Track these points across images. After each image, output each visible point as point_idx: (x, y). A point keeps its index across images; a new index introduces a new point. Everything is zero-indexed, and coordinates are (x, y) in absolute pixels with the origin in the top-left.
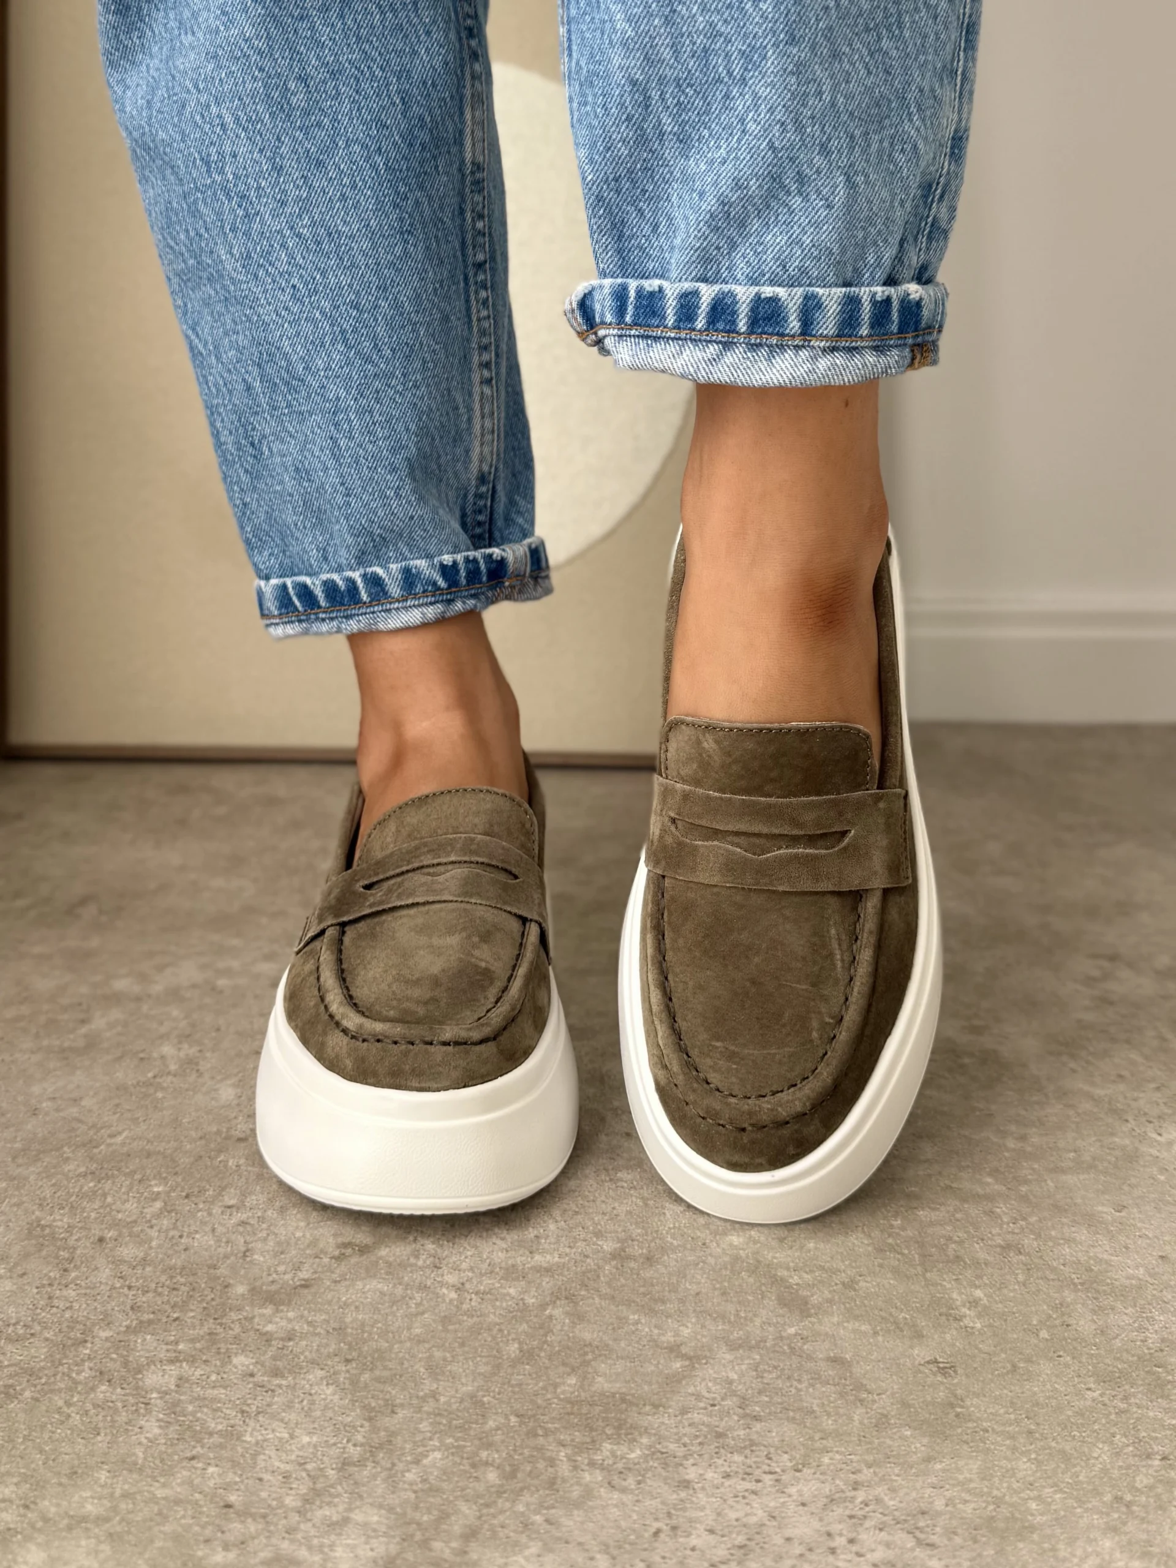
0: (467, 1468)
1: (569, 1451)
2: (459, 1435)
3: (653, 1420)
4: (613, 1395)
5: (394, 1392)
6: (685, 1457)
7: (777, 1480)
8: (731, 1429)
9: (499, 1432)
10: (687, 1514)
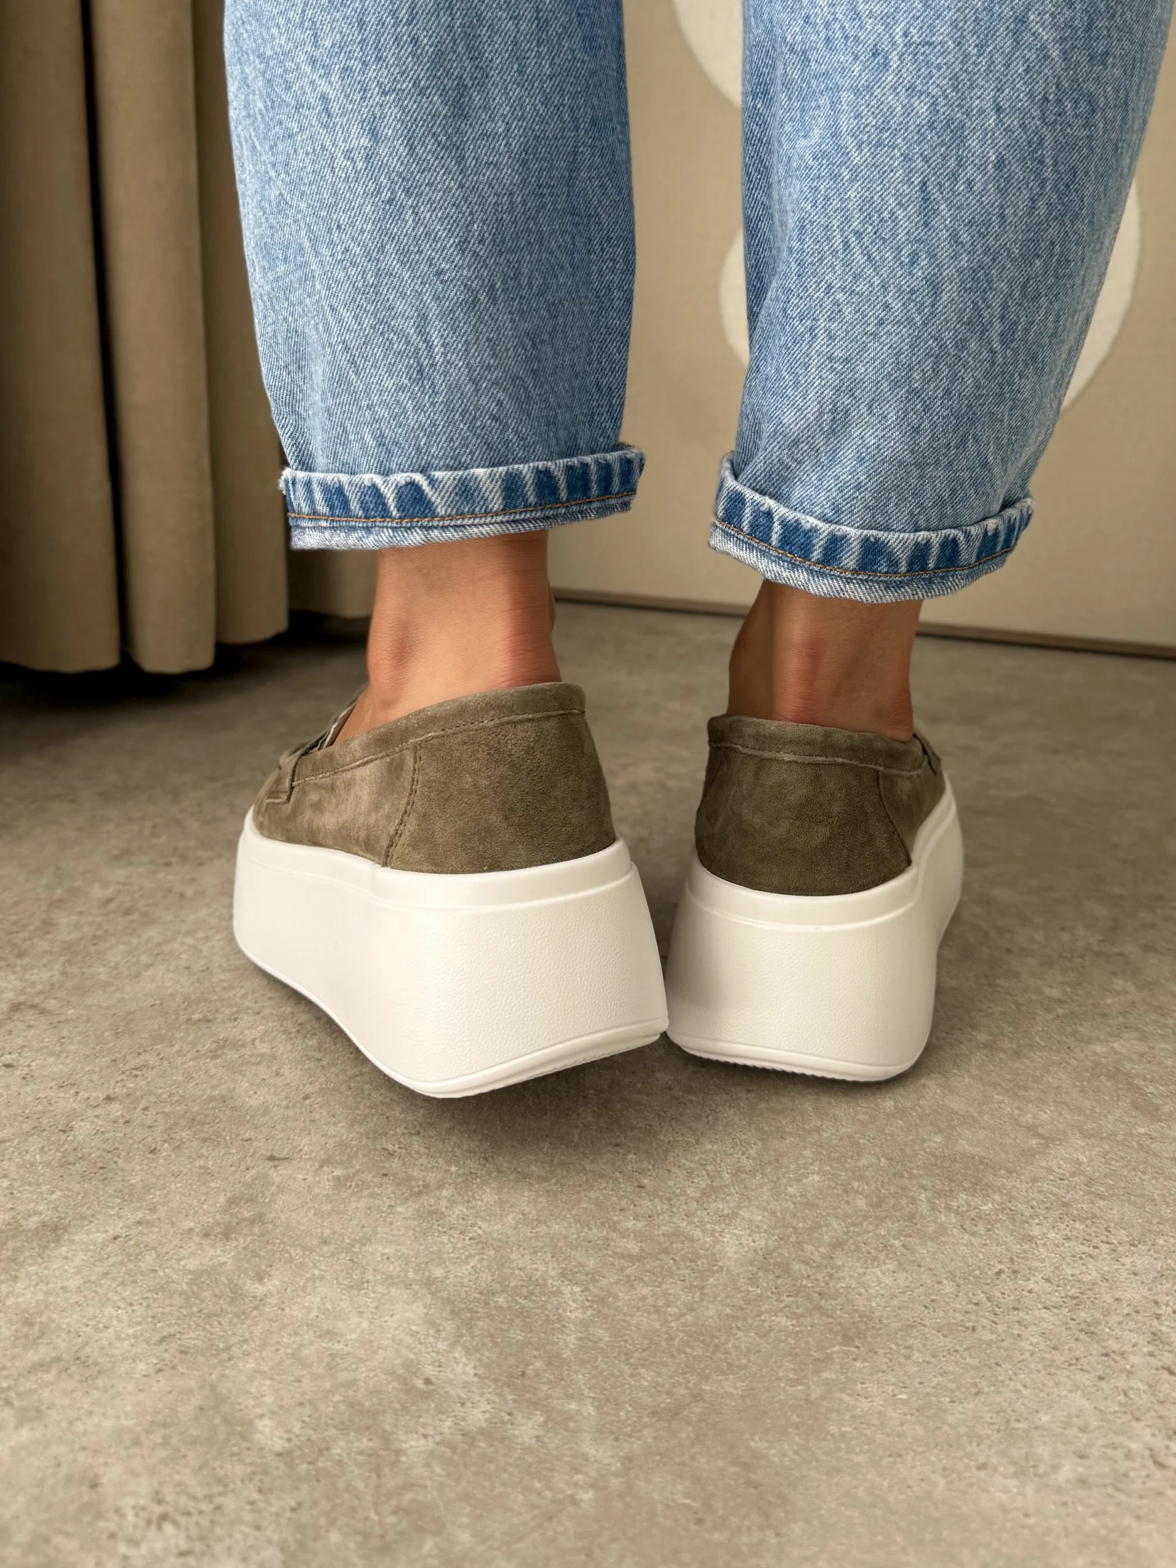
0: (840, 1192)
1: (930, 1195)
2: (836, 1165)
3: (1009, 1184)
4: (973, 1158)
5: (784, 1122)
6: (1031, 1217)
7: (1113, 1250)
8: (1076, 1201)
9: (870, 1169)
10: (1028, 1262)
